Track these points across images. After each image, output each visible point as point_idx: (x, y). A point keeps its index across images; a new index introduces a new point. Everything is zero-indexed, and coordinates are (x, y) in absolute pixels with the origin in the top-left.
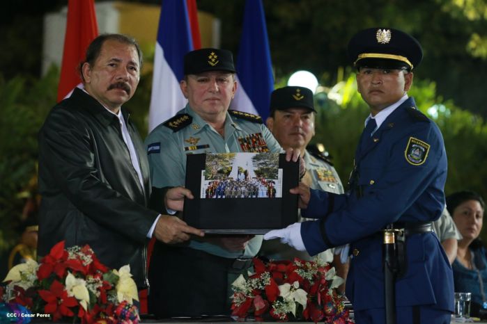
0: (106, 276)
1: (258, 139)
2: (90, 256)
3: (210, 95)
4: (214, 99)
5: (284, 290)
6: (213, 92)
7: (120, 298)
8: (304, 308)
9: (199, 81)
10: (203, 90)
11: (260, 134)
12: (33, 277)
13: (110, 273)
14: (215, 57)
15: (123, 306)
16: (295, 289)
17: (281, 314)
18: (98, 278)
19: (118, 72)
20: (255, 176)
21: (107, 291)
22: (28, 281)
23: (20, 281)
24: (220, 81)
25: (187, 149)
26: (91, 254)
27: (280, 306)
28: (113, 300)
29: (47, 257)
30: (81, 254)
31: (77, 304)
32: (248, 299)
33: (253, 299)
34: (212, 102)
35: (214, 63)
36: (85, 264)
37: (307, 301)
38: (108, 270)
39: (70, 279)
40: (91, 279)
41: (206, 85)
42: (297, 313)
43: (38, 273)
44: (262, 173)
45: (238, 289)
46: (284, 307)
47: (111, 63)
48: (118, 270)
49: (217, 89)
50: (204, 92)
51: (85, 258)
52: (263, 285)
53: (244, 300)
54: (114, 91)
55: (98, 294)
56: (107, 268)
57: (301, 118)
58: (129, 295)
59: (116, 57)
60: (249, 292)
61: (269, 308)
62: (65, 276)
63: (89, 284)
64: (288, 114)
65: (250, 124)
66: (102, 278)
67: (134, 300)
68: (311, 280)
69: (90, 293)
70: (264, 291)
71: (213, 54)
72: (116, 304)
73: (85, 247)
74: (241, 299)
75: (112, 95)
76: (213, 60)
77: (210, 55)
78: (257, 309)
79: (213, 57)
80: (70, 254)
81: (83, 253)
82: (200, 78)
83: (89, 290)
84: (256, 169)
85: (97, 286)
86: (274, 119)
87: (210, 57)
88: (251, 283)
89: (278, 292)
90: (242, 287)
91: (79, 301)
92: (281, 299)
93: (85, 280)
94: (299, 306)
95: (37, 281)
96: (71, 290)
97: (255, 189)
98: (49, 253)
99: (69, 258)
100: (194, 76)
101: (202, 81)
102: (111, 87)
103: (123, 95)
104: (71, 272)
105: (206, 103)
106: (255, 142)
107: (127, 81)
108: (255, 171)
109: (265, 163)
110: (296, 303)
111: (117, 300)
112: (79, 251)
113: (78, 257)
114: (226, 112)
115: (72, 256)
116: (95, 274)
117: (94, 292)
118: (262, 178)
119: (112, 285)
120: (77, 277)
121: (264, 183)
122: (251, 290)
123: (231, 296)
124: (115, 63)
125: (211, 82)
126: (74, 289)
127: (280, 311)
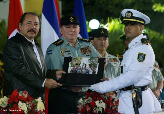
0: (33, 101)
1: (88, 49)
2: (27, 95)
3: (71, 33)
4: (72, 34)
5: (97, 103)
6: (72, 32)
7: (38, 109)
8: (105, 109)
9: (67, 28)
10: (68, 31)
11: (89, 47)
12: (6, 103)
13: (34, 100)
14: (73, 19)
15: (40, 112)
16: (101, 103)
17: (96, 112)
18: (30, 102)
19: (31, 26)
20: (89, 66)
21: (34, 107)
22: (5, 104)
23: (2, 105)
24: (75, 27)
25: (62, 52)
26: (27, 94)
27: (96, 109)
28: (36, 110)
29: (11, 96)
30: (23, 94)
31: (23, 112)
32: (84, 107)
33: (86, 107)
34: (71, 35)
35: (72, 21)
36: (25, 97)
37: (106, 107)
38: (33, 99)
39: (20, 103)
40: (28, 103)
41: (70, 29)
42: (102, 111)
43: (8, 101)
44: (91, 65)
45: (80, 103)
46: (97, 109)
47: (28, 23)
48: (37, 99)
49: (74, 31)
50: (69, 32)
51: (25, 95)
52: (89, 102)
53: (83, 107)
54: (30, 33)
55: (30, 108)
56: (33, 98)
57: (104, 40)
58: (41, 108)
59: (30, 20)
60: (84, 104)
61: (92, 110)
62: (18, 102)
63: (27, 105)
64: (99, 39)
65: (85, 43)
66: (31, 102)
67: (43, 110)
68: (107, 99)
69: (28, 108)
70: (90, 104)
71: (71, 18)
72: (37, 112)
73: (25, 91)
74: (81, 107)
75: (29, 34)
76: (72, 20)
77: (70, 18)
78: (88, 111)
79: (72, 19)
80: (20, 94)
81: (24, 93)
82: (67, 27)
83: (27, 107)
84: (90, 64)
85: (30, 105)
86: (94, 41)
87: (71, 19)
88: (85, 101)
89: (95, 104)
90: (82, 103)
91: (24, 111)
92: (96, 106)
93: (25, 103)
94: (103, 109)
95: (8, 104)
96: (21, 107)
97: (88, 71)
98: (12, 94)
99: (19, 96)
100: (65, 26)
101: (68, 27)
102: (28, 31)
103: (33, 34)
104: (20, 101)
105: (69, 36)
106: (87, 50)
107: (34, 29)
108: (89, 65)
109: (93, 62)
110: (102, 107)
111: (37, 110)
112: (23, 93)
113: (22, 95)
114: (77, 39)
115: (20, 95)
116: (29, 101)
117: (29, 107)
118: (91, 67)
119: (35, 105)
120: (22, 102)
121: (92, 69)
122: (85, 103)
123: (78, 106)
124: (30, 22)
125: (71, 28)
126: (22, 107)
127: (96, 111)
